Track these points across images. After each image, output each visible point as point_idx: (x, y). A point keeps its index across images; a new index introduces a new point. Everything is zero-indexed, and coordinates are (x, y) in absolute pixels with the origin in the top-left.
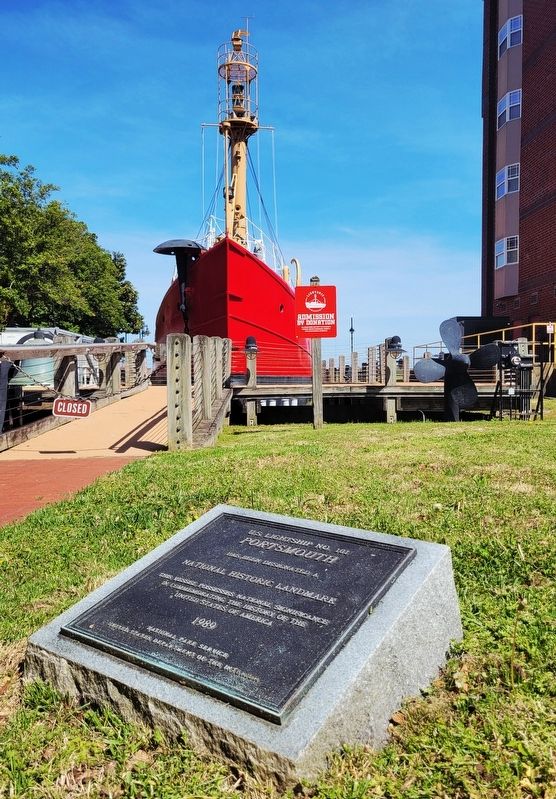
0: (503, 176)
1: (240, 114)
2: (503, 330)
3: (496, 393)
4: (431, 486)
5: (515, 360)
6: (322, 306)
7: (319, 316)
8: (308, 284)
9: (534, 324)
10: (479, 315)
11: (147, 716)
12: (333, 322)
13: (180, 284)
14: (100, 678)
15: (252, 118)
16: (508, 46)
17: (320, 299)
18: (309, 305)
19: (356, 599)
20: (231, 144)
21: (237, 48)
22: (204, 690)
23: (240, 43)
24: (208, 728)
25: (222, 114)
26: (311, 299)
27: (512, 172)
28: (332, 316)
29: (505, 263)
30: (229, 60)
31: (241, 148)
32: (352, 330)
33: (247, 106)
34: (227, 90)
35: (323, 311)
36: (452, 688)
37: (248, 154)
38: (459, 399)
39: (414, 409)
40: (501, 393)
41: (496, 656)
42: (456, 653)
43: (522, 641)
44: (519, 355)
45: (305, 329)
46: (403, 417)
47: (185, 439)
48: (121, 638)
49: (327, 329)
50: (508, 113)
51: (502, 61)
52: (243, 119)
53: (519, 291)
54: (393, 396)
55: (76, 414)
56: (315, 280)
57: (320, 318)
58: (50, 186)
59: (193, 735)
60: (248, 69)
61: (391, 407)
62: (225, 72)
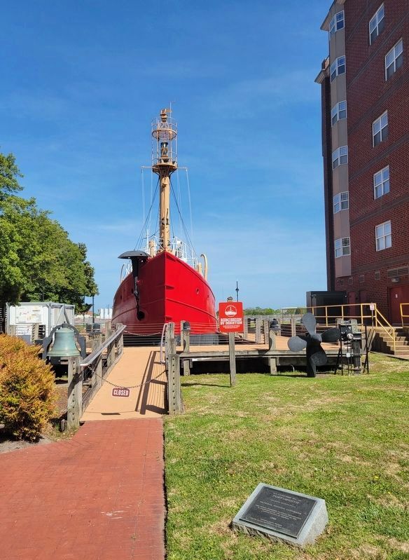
0: (338, 198)
1: (166, 161)
2: (342, 306)
3: (339, 354)
4: (312, 456)
5: (350, 336)
6: (235, 313)
7: (233, 320)
8: (226, 301)
9: (362, 304)
10: (326, 290)
11: (268, 537)
12: (241, 323)
13: (134, 277)
14: (254, 530)
15: (173, 163)
16: (338, 119)
17: (234, 310)
18: (228, 313)
19: (305, 513)
20: (160, 178)
21: (164, 120)
22: (279, 533)
23: (166, 116)
24: (283, 540)
25: (155, 159)
26: (228, 310)
27: (343, 197)
28: (240, 319)
29: (341, 255)
30: (159, 128)
31: (166, 181)
32: (237, 290)
33: (170, 156)
34: (158, 144)
35: (235, 317)
36: (327, 533)
37: (171, 184)
38: (316, 361)
39: (288, 364)
40: (342, 355)
41: (336, 526)
42: (327, 525)
43: (343, 523)
44: (351, 333)
45: (226, 327)
46: (281, 369)
47: (177, 408)
48: (256, 521)
49: (238, 326)
50: (339, 160)
51: (334, 128)
52: (168, 164)
53: (352, 273)
54: (274, 356)
55: (123, 396)
56: (230, 299)
57: (233, 321)
58: (47, 212)
59: (280, 541)
60: (171, 132)
61: (273, 364)
62: (156, 134)
